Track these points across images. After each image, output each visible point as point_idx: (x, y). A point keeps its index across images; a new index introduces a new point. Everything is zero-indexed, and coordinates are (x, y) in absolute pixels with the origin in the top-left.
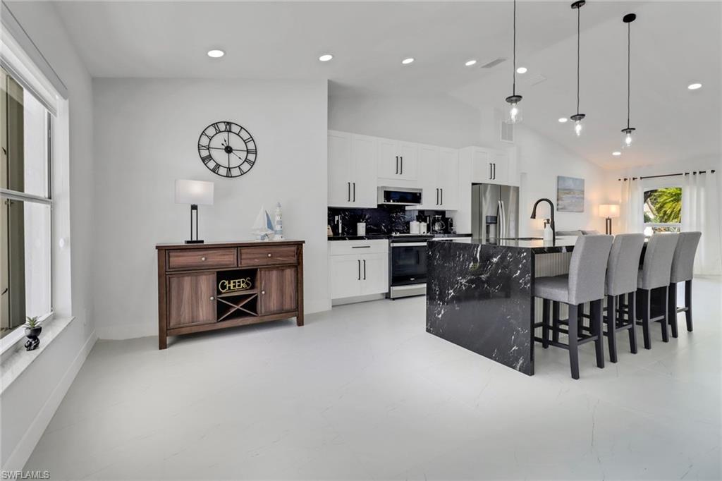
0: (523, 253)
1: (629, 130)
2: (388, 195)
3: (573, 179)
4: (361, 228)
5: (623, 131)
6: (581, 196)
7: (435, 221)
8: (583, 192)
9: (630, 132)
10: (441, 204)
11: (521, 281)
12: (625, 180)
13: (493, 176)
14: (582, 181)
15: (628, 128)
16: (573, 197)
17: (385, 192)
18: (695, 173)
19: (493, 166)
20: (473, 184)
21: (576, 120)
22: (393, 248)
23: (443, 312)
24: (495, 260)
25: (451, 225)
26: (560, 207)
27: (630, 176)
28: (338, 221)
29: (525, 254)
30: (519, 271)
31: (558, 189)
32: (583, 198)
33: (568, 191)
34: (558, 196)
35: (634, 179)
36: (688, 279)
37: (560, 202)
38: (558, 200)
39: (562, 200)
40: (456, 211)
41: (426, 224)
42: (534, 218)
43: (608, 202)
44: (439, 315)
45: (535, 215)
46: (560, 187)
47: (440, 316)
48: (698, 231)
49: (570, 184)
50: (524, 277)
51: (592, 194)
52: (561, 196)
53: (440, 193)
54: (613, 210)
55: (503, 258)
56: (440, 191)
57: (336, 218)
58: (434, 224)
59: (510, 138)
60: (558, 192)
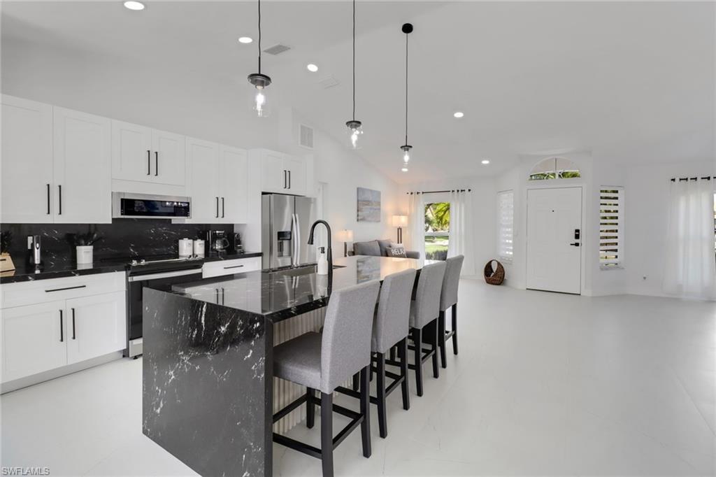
0: (256, 322)
1: (407, 147)
2: (128, 205)
3: (371, 191)
4: (85, 255)
5: (402, 147)
6: (378, 207)
7: (215, 237)
8: (379, 203)
9: (408, 150)
10: (223, 217)
11: (253, 368)
12: (412, 193)
13: (287, 184)
14: (379, 193)
15: (406, 146)
16: (371, 209)
17: (122, 200)
18: (458, 191)
19: (287, 174)
20: (263, 193)
21: (352, 127)
22: (133, 283)
23: (162, 405)
24: (223, 329)
25: (239, 242)
26: (359, 218)
27: (415, 191)
28: (32, 245)
29: (258, 324)
30: (251, 352)
31: (358, 201)
32: (380, 209)
33: (368, 202)
34: (358, 207)
35: (418, 193)
36: (454, 304)
37: (359, 213)
38: (358, 211)
39: (361, 211)
40: (245, 225)
41: (203, 242)
42: (312, 243)
43: (399, 214)
44: (157, 409)
45: (312, 241)
46: (360, 199)
47: (158, 411)
48: (460, 254)
49: (369, 196)
50: (257, 362)
51: (387, 206)
52: (361, 207)
53: (220, 203)
54: (403, 220)
55: (232, 328)
56: (220, 201)
57: (30, 239)
58: (214, 241)
59: (311, 145)
60: (358, 203)
